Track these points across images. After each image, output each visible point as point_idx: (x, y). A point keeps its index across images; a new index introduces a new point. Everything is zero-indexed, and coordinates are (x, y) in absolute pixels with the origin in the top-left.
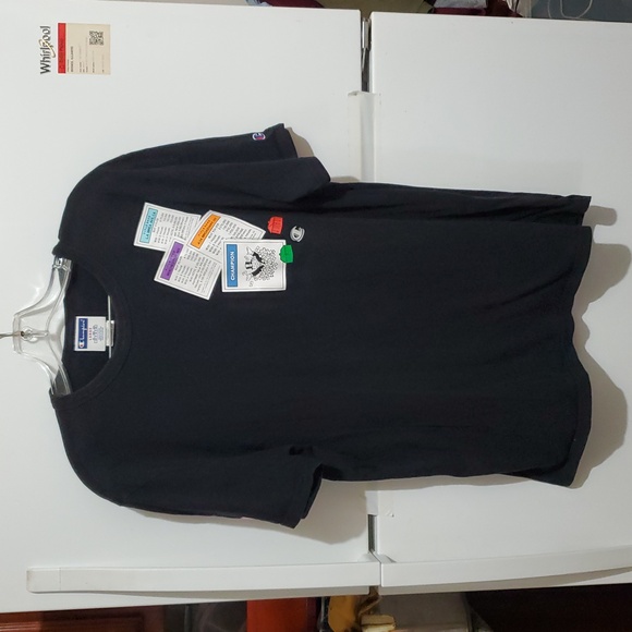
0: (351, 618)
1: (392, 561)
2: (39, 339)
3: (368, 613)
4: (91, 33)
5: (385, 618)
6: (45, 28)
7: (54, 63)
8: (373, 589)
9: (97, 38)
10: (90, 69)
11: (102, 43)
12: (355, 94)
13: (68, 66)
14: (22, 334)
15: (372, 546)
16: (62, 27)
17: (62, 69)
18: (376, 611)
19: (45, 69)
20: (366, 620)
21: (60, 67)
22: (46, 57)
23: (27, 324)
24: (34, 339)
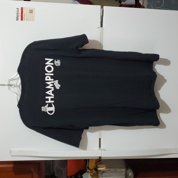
0: (95, 165)
1: (105, 150)
2: (15, 87)
3: (99, 164)
4: (30, 10)
5: (103, 165)
6: (17, 9)
7: (20, 18)
8: (100, 157)
9: (31, 12)
10: (29, 20)
11: (32, 13)
12: (99, 28)
13: (23, 19)
14: (10, 85)
15: (100, 146)
16: (22, 8)
17: (22, 19)
18: (101, 164)
19: (17, 19)
20: (98, 166)
21: (21, 19)
22: (18, 16)
23: (12, 83)
24: (13, 86)
